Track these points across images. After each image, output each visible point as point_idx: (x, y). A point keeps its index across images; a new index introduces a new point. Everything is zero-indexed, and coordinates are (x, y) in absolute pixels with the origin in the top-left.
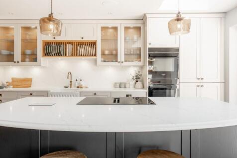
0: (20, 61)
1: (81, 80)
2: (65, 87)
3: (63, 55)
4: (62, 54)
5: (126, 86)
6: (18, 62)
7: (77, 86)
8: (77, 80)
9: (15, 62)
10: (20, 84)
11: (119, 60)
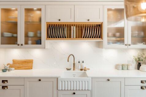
0: (23, 43)
1: (83, 62)
2: (68, 69)
3: (68, 37)
4: (66, 36)
5: (129, 68)
6: (22, 45)
7: (80, 68)
8: (79, 62)
9: (18, 45)
10: (21, 66)
11: (126, 42)
